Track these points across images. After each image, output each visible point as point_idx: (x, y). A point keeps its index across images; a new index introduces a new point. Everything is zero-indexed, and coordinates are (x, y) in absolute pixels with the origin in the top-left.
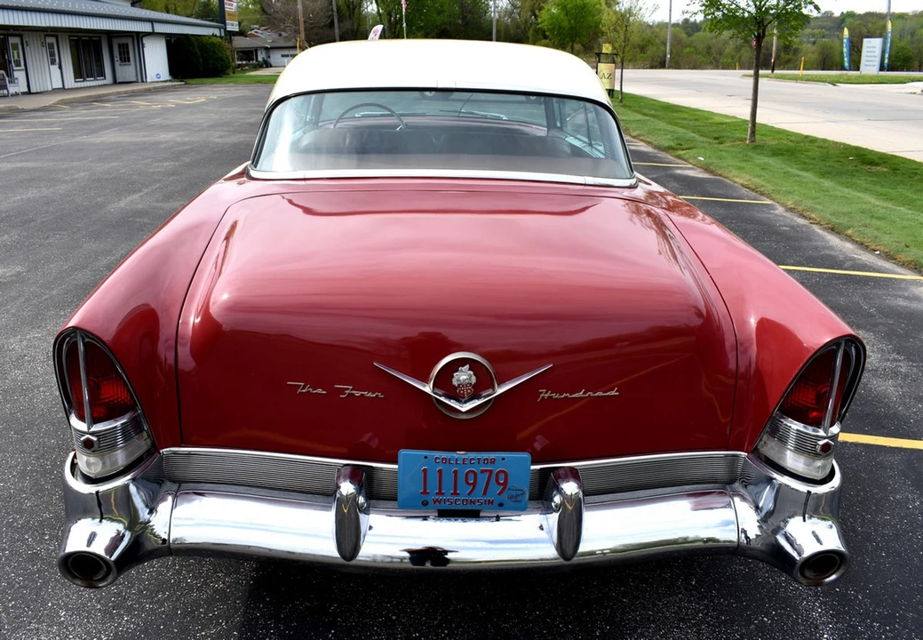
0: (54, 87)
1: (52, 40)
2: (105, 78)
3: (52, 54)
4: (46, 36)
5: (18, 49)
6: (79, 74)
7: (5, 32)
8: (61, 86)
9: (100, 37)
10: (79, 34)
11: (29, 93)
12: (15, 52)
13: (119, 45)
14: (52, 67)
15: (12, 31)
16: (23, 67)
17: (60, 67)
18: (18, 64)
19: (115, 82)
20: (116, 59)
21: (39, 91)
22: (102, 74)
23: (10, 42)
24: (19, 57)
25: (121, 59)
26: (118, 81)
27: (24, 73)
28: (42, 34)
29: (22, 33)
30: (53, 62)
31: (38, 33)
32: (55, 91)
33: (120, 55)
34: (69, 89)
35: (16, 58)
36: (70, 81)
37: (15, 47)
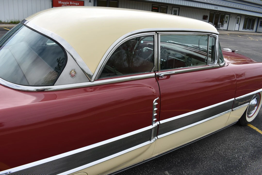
0: (235, 30)
1: (239, 17)
2: (253, 30)
3: (238, 21)
4: (237, 16)
5: (228, 18)
6: (244, 28)
7: (225, 13)
8: (238, 30)
9: (255, 18)
10: (249, 17)
11: (227, 30)
12: (227, 19)
13: (261, 21)
14: (236, 24)
15: (227, 13)
16: (228, 23)
17: (239, 25)
18: (226, 22)
19: (256, 32)
20: (258, 25)
21: (230, 30)
22: (252, 29)
23: (226, 16)
24: (227, 20)
25: (260, 25)
26: (257, 31)
27: (227, 25)
28: (237, 15)
29: (230, 14)
30: (237, 23)
31: (235, 15)
32: (235, 31)
33: (260, 24)
34: (240, 31)
35: (226, 20)
36: (241, 29)
37: (227, 18)
